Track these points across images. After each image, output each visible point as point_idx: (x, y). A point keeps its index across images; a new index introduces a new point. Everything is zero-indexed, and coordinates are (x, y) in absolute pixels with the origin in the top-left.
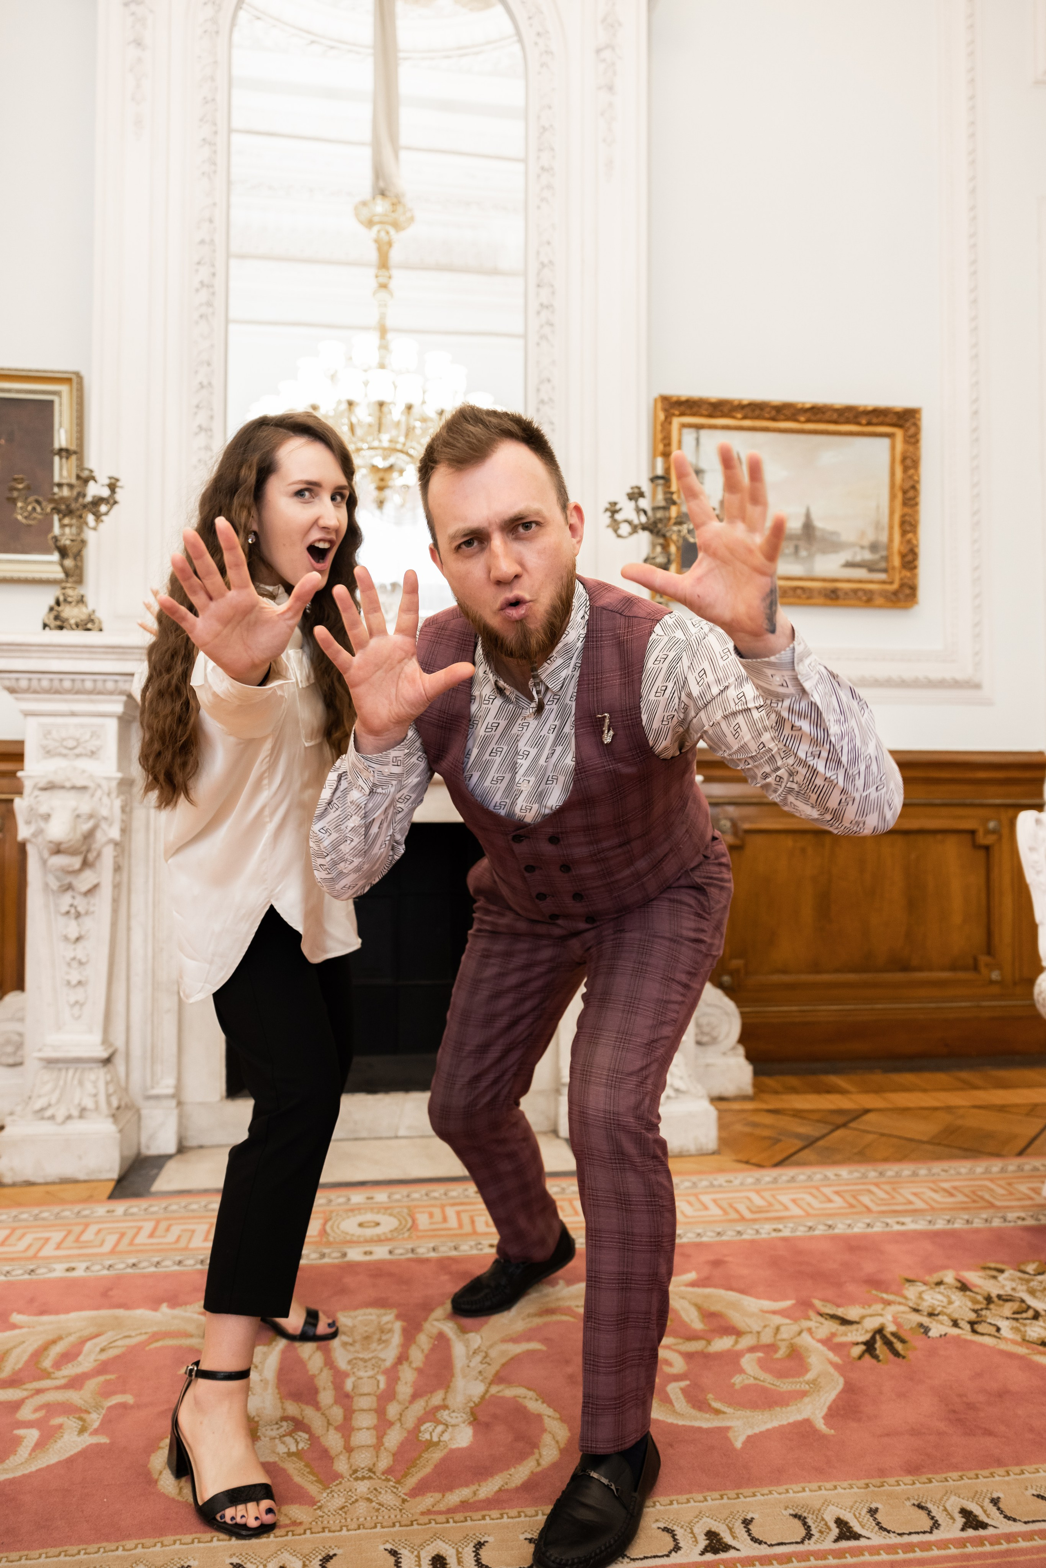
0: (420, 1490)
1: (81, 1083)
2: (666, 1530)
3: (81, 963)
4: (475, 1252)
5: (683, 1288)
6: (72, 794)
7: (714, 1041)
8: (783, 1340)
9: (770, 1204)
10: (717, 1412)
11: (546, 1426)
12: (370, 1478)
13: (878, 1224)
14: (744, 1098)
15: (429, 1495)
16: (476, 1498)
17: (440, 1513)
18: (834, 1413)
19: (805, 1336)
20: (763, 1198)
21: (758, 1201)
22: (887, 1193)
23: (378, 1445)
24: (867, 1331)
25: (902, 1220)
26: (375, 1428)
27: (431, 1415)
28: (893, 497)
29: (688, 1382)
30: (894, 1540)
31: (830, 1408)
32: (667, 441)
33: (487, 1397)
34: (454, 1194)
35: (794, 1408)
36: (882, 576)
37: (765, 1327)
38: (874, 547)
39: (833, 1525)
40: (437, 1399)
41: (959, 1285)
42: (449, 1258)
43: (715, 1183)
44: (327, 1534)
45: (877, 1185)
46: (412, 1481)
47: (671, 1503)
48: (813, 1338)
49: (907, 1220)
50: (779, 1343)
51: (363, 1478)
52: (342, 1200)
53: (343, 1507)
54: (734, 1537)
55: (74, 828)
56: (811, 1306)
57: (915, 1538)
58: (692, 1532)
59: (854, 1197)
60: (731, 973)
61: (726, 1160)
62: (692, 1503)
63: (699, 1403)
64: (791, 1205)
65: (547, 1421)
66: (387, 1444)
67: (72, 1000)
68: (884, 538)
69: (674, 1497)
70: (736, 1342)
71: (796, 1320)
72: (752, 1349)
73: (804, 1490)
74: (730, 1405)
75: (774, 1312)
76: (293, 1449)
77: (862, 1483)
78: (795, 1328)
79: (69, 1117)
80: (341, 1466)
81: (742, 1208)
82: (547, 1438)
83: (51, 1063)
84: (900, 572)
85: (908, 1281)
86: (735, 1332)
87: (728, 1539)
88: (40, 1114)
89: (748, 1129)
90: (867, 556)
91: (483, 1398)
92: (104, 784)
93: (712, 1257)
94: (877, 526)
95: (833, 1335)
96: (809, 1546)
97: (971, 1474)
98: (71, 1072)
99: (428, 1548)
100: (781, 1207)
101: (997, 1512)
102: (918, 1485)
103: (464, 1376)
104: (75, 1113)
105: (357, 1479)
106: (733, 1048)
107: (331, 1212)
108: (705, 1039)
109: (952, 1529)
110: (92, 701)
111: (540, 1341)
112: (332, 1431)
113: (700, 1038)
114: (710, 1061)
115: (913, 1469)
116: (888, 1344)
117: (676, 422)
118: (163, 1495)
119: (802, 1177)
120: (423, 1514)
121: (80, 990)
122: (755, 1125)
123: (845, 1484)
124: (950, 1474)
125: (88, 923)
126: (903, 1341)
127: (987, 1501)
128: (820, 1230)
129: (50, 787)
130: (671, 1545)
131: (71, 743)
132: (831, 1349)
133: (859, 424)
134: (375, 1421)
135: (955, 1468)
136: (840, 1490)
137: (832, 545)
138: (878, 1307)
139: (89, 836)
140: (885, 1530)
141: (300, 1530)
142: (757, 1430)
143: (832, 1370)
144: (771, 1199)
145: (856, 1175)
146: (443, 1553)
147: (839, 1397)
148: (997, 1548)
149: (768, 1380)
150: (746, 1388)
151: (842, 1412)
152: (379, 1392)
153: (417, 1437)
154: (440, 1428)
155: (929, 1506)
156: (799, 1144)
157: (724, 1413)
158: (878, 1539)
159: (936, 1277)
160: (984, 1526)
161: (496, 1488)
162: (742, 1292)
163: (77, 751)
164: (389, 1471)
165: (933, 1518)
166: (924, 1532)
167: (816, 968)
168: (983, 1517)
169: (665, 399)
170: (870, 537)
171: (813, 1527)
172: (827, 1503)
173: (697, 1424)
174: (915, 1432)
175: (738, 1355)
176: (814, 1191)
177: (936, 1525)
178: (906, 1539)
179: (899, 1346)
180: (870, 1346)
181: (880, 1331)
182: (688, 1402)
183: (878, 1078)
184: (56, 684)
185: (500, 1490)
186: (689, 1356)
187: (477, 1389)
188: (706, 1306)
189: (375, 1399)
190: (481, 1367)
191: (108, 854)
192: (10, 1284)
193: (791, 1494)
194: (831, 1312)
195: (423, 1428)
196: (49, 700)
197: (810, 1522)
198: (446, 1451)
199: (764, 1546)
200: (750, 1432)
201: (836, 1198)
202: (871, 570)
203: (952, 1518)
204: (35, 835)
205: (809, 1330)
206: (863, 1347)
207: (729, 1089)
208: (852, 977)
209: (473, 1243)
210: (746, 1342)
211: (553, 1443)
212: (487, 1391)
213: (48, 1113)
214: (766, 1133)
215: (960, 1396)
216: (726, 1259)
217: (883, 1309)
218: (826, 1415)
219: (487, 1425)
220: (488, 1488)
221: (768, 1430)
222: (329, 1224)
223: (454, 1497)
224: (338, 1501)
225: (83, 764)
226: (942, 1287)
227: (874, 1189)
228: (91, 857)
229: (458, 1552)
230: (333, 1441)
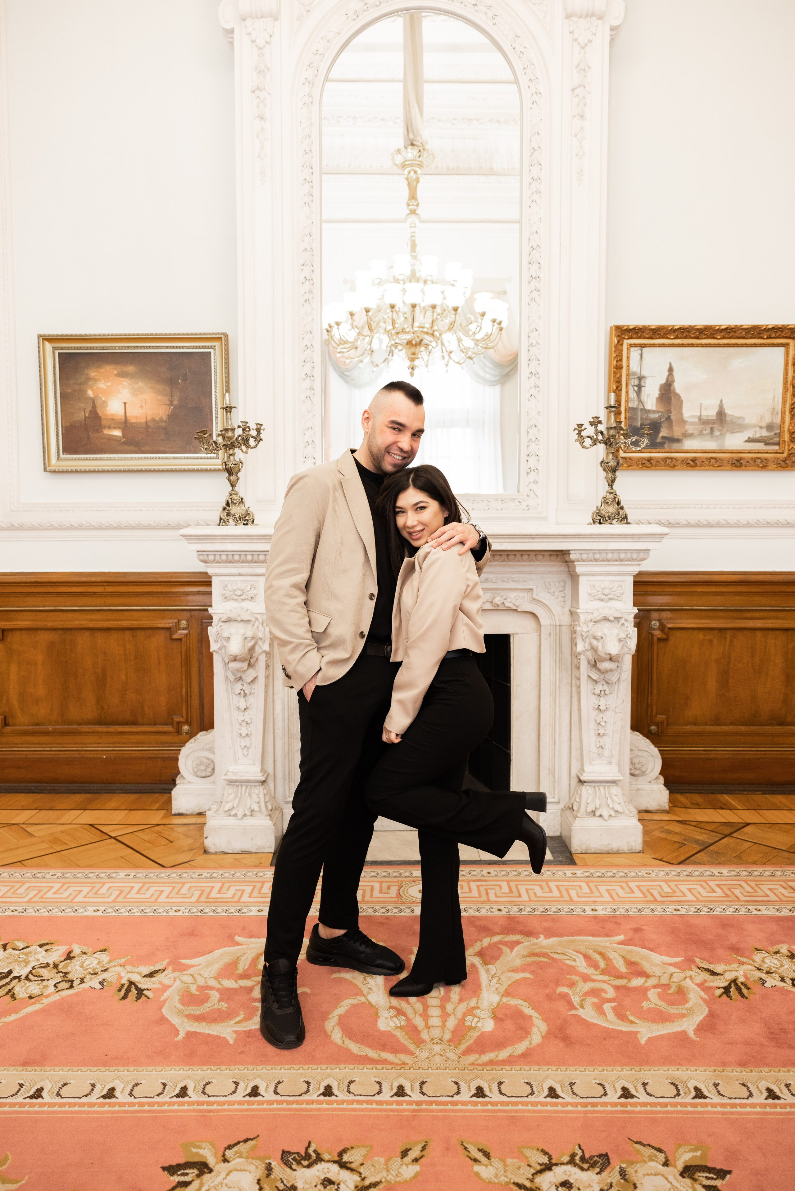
0: (468, 1051)
1: (250, 795)
2: (600, 1084)
3: (247, 723)
4: (489, 913)
5: (615, 945)
6: (241, 624)
7: (643, 773)
8: (675, 982)
9: (674, 892)
10: (632, 1022)
11: (534, 1023)
12: (441, 1043)
13: (743, 909)
14: (663, 812)
15: (473, 1055)
16: (497, 1059)
17: (479, 1065)
18: (701, 1028)
19: (688, 980)
20: (669, 886)
21: (667, 889)
22: (752, 888)
23: (443, 1027)
24: (726, 980)
25: (759, 907)
26: (441, 1016)
27: (470, 1011)
28: (785, 390)
29: (616, 1004)
30: (726, 1101)
31: (698, 1025)
32: (619, 358)
33: (501, 1003)
34: (475, 873)
35: (677, 1023)
36: (776, 448)
37: (664, 973)
38: (769, 427)
39: (693, 1090)
40: (473, 1003)
41: (789, 954)
42: (474, 916)
43: (639, 874)
44: (421, 1070)
45: (746, 882)
46: (463, 1047)
47: (603, 1070)
48: (692, 982)
49: (762, 908)
50: (672, 984)
51: (437, 1043)
52: (407, 874)
53: (428, 1058)
54: (637, 1092)
55: (244, 646)
56: (694, 962)
57: (738, 1101)
58: (614, 1087)
59: (729, 889)
60: (657, 724)
61: (647, 858)
62: (615, 1072)
63: (621, 1016)
64: (687, 893)
65: (534, 1020)
66: (448, 1026)
67: (243, 746)
68: (778, 420)
69: (605, 1068)
70: (646, 981)
71: (683, 970)
72: (655, 987)
73: (678, 1070)
74: (640, 1019)
75: (670, 965)
76: (398, 1025)
77: (712, 1069)
78: (682, 975)
79: (245, 815)
80: (425, 1035)
81: (655, 893)
82: (535, 1030)
83: (231, 782)
84: (789, 445)
85: (757, 949)
86: (645, 975)
87: (633, 1092)
88: (228, 813)
89: (663, 835)
90: (765, 433)
91: (498, 1004)
92: (259, 617)
93: (634, 926)
94: (773, 412)
95: (705, 981)
96: (678, 1100)
97: (777, 1069)
98: (244, 788)
99: (474, 1082)
100: (681, 894)
101: (788, 1091)
102: (744, 1073)
103: (488, 991)
104: (248, 813)
105: (434, 1043)
106: (657, 778)
107: (402, 882)
108: (637, 772)
109: (760, 1098)
110: (251, 567)
111: (529, 973)
112: (417, 1017)
113: (633, 771)
114: (640, 787)
115: (742, 1064)
116: (739, 989)
117: (626, 342)
118: (335, 1044)
119: (697, 873)
120: (470, 1064)
121: (247, 739)
122: (669, 832)
123: (702, 1069)
124: (764, 1069)
125: (251, 699)
126: (748, 988)
127: (783, 1085)
128: (705, 912)
129: (228, 620)
130: (603, 1092)
131: (239, 593)
132: (703, 990)
133: (762, 338)
134: (440, 1013)
135: (767, 1065)
136: (698, 1072)
137: (738, 426)
138: (735, 966)
139: (252, 649)
140: (722, 1095)
141: (407, 1067)
142: (654, 1035)
143: (702, 1003)
144: (675, 888)
145: (733, 873)
146: (482, 1085)
147: (704, 1019)
148: (784, 1110)
149: (663, 1006)
150: (650, 1010)
151: (705, 1028)
152: (440, 997)
153: (464, 1023)
154: (476, 1019)
155: (749, 1084)
156: (699, 848)
157: (636, 1023)
158: (717, 1099)
159: (775, 949)
160: (779, 1098)
161: (508, 1055)
162: (651, 950)
163: (242, 597)
164: (450, 1041)
165: (750, 1091)
166: (744, 1098)
167: (717, 722)
168: (779, 1093)
169: (618, 328)
170: (768, 420)
171: (681, 1090)
172: (690, 1078)
173: (620, 1028)
174: (747, 1043)
175: (647, 989)
176: (703, 884)
177: (751, 1095)
178: (733, 1101)
179: (745, 991)
180: (727, 990)
181: (735, 981)
182: (615, 1015)
183: (758, 798)
184: (230, 557)
185: (510, 1055)
186: (617, 988)
187: (495, 999)
188: (629, 957)
189: (439, 1000)
190: (497, 986)
191: (262, 659)
192: (229, 918)
193: (670, 1072)
194: (706, 967)
195: (466, 1019)
196: (226, 567)
197: (680, 1087)
198: (480, 1032)
199: (653, 1097)
200: (650, 1035)
201: (718, 890)
202: (767, 444)
203: (761, 1092)
204: (220, 649)
205: (691, 977)
206: (723, 990)
207: (653, 805)
208: (743, 728)
209: (488, 907)
210: (651, 982)
211: (538, 1032)
212: (501, 1000)
213: (233, 813)
214: (675, 839)
215: (778, 1024)
216: (643, 927)
217: (738, 967)
218: (696, 1029)
219: (502, 1020)
220: (504, 1054)
221: (660, 1035)
222: (402, 889)
223: (487, 1057)
224: (425, 1054)
225: (247, 605)
226: (778, 955)
227: (743, 884)
228: (252, 661)
229: (489, 1086)
230: (419, 1022)
